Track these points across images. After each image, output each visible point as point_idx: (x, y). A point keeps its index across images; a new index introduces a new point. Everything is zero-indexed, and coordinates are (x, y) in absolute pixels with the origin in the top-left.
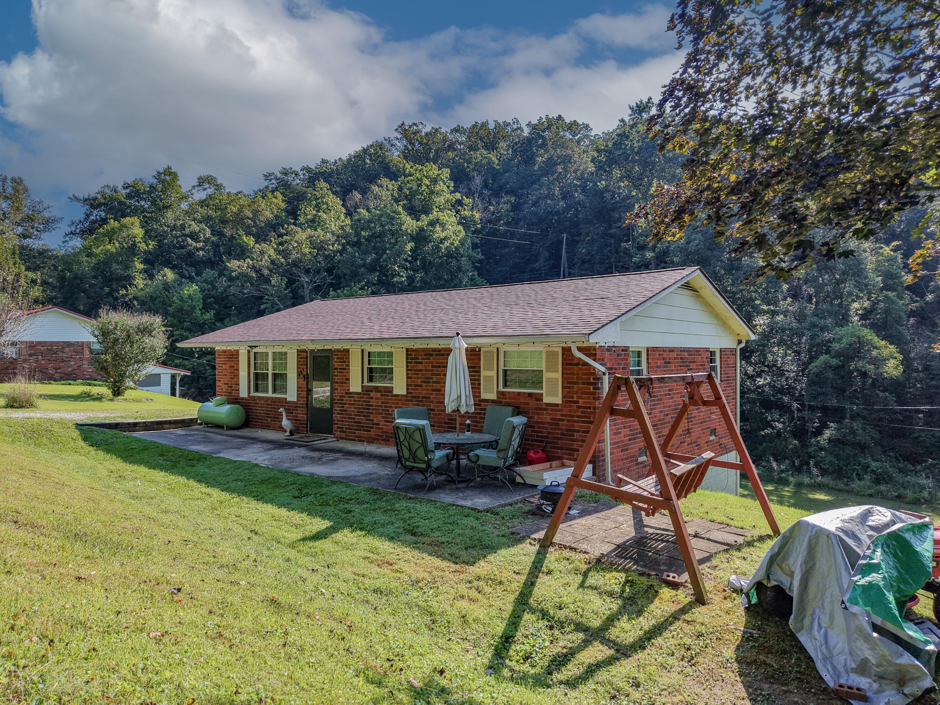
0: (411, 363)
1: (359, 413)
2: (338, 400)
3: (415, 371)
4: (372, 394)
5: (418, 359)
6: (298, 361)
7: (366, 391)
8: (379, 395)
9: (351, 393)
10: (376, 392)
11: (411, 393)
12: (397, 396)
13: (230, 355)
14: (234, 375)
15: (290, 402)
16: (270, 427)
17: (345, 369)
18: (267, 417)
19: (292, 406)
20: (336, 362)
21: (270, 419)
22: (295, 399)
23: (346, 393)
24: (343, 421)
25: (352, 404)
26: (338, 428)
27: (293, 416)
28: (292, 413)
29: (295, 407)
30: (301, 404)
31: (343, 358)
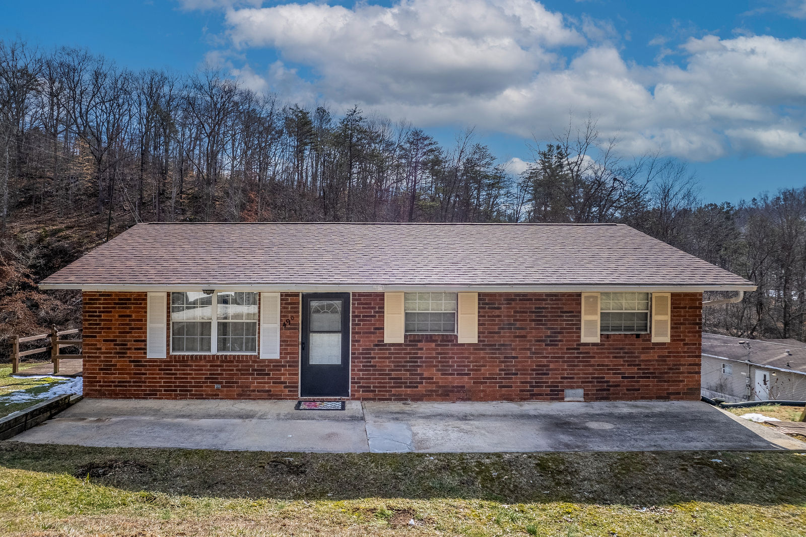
0: (484, 308)
1: (398, 367)
2: (359, 354)
3: (489, 317)
4: (420, 345)
5: (494, 304)
6: (282, 308)
7: (410, 341)
8: (433, 345)
9: (386, 345)
10: (427, 341)
11: (484, 341)
12: (463, 345)
13: (120, 299)
14: (133, 329)
15: (264, 361)
16: (218, 395)
17: (374, 316)
18: (210, 382)
19: (268, 366)
20: (357, 308)
21: (219, 386)
22: (276, 356)
23: (376, 345)
24: (369, 379)
25: (385, 358)
26: (360, 387)
27: (269, 379)
28: (268, 374)
29: (274, 366)
30: (287, 362)
31: (369, 304)
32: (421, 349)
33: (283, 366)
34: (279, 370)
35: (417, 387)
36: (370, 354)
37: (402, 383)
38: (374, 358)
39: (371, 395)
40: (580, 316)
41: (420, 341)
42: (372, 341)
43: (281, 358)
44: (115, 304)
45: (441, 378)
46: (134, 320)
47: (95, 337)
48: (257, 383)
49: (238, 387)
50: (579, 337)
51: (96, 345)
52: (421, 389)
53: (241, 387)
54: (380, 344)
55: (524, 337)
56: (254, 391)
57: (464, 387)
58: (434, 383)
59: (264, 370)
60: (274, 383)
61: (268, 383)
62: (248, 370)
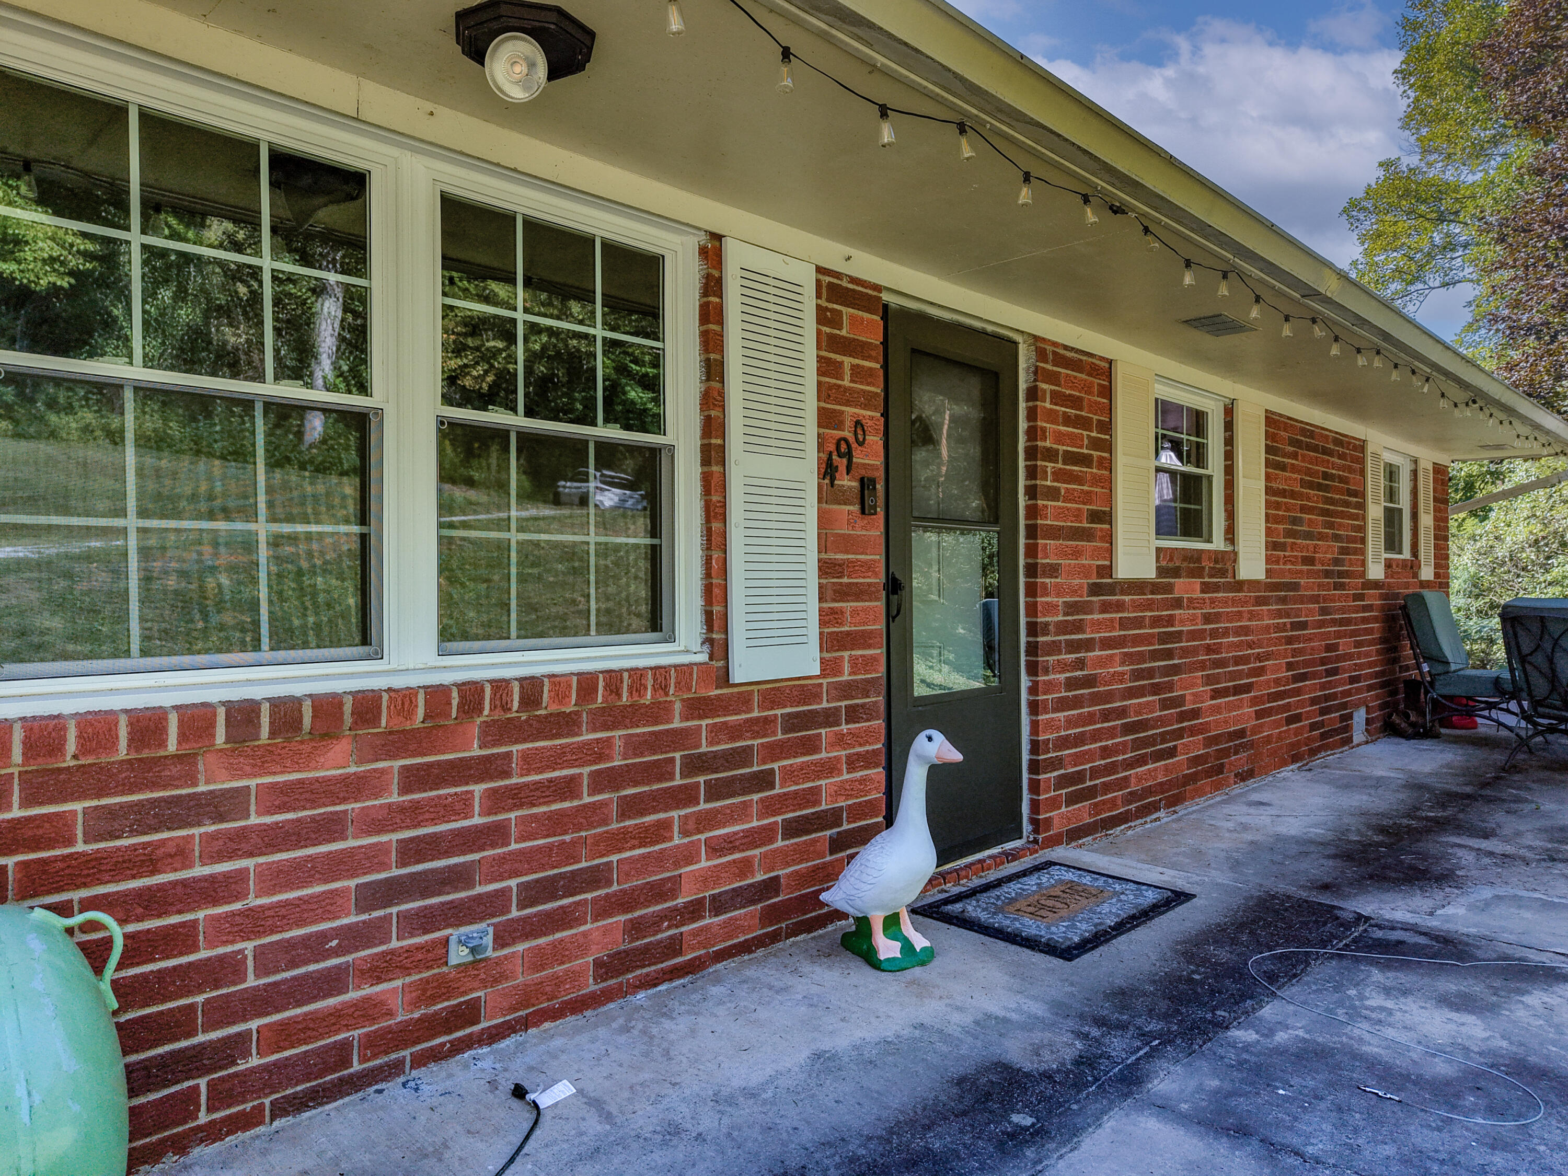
1: (1139, 681)
2: (1063, 628)
4: (1177, 588)
6: (821, 368)
8: (1197, 587)
9: (1117, 587)
10: (1189, 574)
15: (742, 700)
16: (472, 1015)
17: (1089, 462)
19: (762, 726)
20: (1052, 417)
21: (482, 935)
22: (805, 661)
24: (1082, 739)
25: (1113, 643)
26: (1063, 781)
27: (769, 808)
28: (764, 781)
29: (793, 723)
30: (846, 690)
31: (1076, 402)
33: (830, 718)
34: (811, 746)
35: (1174, 752)
36: (1078, 627)
37: (1147, 743)
38: (1088, 645)
39: (1088, 811)
40: (1364, 506)
41: (1178, 573)
42: (1086, 572)
43: (829, 667)
45: (1213, 711)
48: (715, 849)
49: (604, 909)
52: (1181, 756)
54: (1105, 584)
55: (1312, 560)
56: (694, 910)
58: (1201, 729)
59: (742, 757)
60: (793, 829)
61: (763, 836)
62: (661, 771)
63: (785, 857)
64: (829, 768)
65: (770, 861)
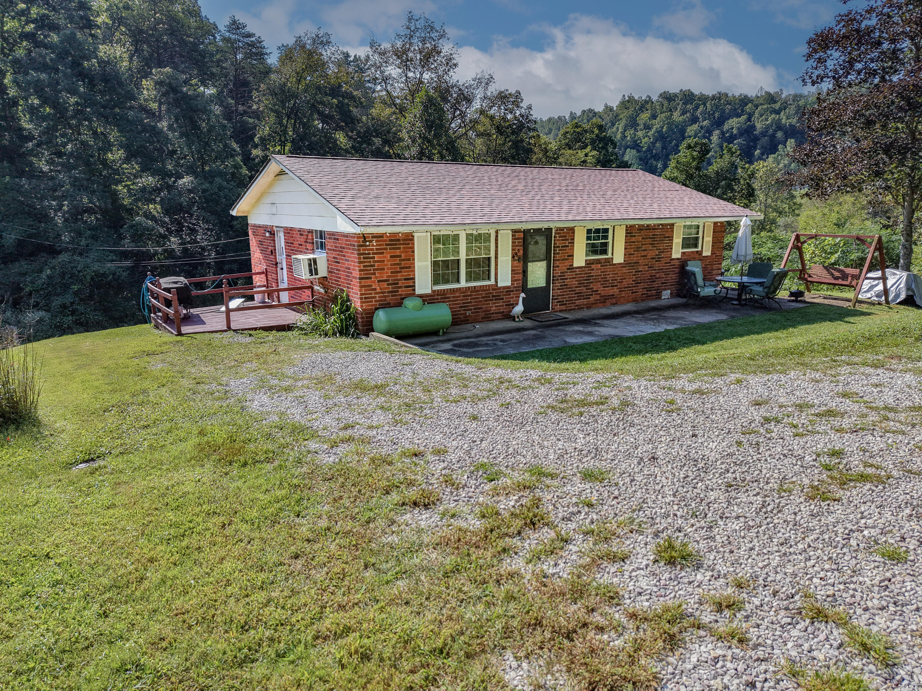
0: (628, 236)
1: (580, 285)
2: (559, 276)
3: (630, 243)
6: (513, 243)
7: (588, 264)
8: (600, 266)
9: (574, 268)
10: (597, 264)
11: (627, 261)
12: (616, 264)
13: (391, 240)
14: (403, 268)
15: (500, 288)
16: (468, 320)
17: (568, 246)
18: (464, 310)
19: (503, 292)
20: (558, 240)
21: (470, 312)
22: (509, 284)
23: (568, 269)
24: (563, 295)
25: (573, 278)
26: (558, 302)
27: (503, 302)
28: (503, 299)
29: (506, 292)
30: (515, 287)
31: (566, 236)
32: (593, 270)
33: (513, 291)
34: (510, 295)
35: (589, 298)
36: (564, 276)
37: (581, 296)
38: (567, 279)
39: (563, 307)
40: (672, 240)
41: (593, 264)
42: (565, 266)
43: (512, 284)
44: (387, 245)
45: (603, 290)
46: (404, 260)
47: (371, 278)
48: (496, 307)
49: (482, 312)
50: (671, 254)
51: (371, 286)
52: (592, 299)
53: (485, 311)
54: (571, 268)
55: (646, 256)
56: (493, 313)
57: (613, 295)
58: (599, 294)
59: (500, 296)
60: (506, 305)
61: (503, 306)
62: (489, 297)
63: (505, 309)
64: (513, 298)
65: (503, 309)
